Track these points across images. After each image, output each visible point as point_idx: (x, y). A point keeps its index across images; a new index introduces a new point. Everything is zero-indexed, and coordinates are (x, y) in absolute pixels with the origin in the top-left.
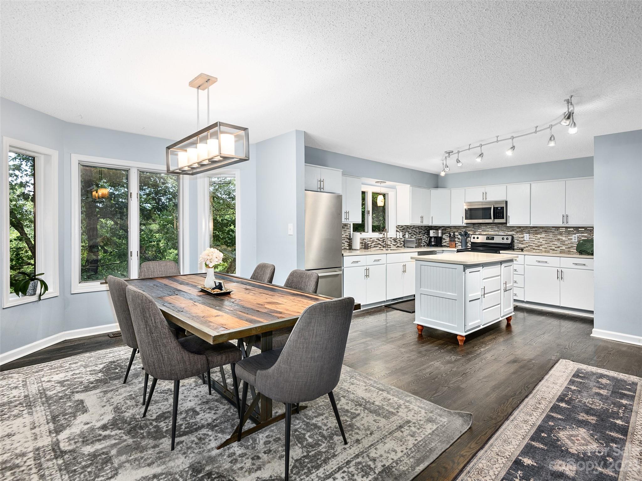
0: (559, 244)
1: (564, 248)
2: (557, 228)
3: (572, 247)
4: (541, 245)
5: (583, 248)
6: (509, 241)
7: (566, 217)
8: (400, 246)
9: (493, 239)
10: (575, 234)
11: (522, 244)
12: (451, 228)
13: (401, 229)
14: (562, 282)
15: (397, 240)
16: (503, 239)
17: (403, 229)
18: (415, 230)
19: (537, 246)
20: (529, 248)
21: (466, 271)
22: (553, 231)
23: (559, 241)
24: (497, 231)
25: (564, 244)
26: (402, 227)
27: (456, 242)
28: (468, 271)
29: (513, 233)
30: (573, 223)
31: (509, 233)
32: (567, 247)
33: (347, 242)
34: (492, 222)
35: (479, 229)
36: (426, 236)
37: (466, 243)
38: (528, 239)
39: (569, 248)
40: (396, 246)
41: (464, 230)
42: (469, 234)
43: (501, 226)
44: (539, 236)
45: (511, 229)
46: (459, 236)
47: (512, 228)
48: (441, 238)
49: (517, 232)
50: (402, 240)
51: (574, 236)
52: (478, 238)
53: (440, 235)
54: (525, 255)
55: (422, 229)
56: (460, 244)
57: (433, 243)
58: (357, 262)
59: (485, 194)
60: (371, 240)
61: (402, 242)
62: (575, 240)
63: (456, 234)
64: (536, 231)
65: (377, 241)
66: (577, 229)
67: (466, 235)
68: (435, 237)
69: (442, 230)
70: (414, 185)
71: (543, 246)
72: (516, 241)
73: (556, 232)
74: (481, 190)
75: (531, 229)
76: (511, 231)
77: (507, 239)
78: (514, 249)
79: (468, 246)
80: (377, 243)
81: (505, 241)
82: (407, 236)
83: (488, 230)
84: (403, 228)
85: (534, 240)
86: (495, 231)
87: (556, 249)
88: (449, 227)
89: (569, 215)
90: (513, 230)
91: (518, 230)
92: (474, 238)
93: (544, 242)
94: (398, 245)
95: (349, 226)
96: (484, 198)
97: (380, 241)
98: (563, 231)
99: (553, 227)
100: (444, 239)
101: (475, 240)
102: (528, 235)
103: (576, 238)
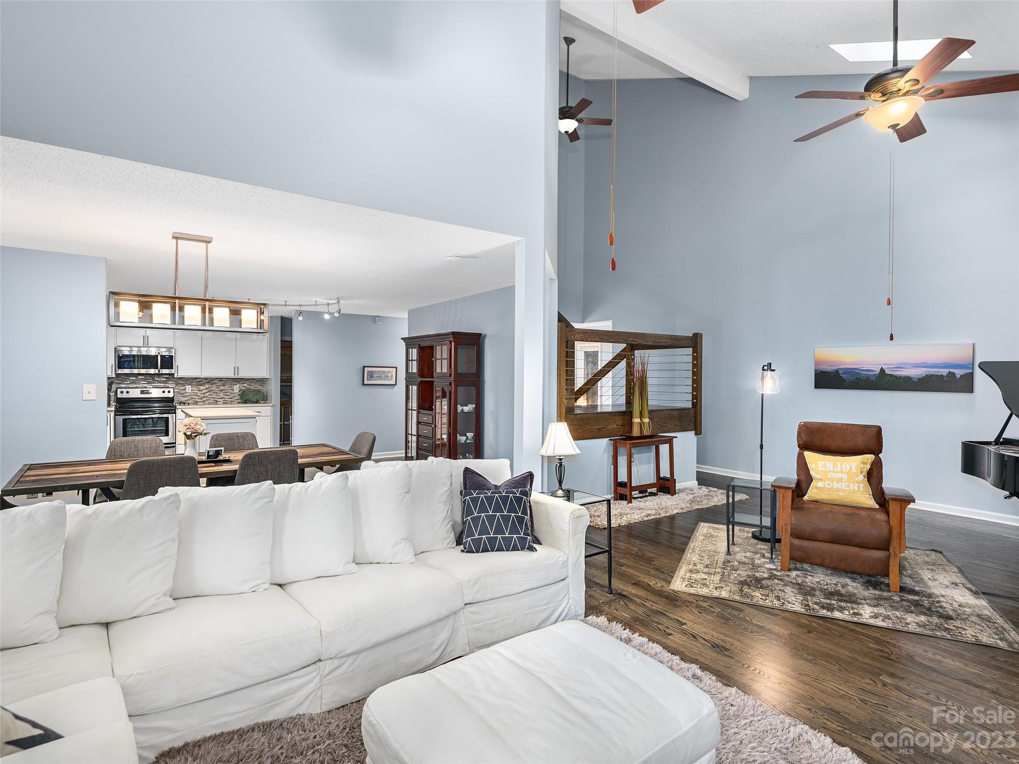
0: (222, 395)
1: (226, 399)
2: (223, 379)
3: (234, 397)
4: (204, 397)
5: (247, 398)
6: (171, 395)
7: (236, 370)
10: (239, 385)
11: (184, 397)
16: (163, 392)
19: (199, 398)
20: (191, 401)
22: (217, 382)
23: (222, 392)
25: (226, 395)
30: (243, 374)
34: (157, 372)
38: (190, 391)
39: (231, 398)
44: (202, 388)
49: (178, 384)
51: (236, 386)
52: (128, 392)
59: (147, 338)
62: (236, 390)
64: (199, 382)
73: (222, 383)
75: (194, 381)
77: (170, 391)
85: (197, 392)
87: (218, 400)
89: (241, 367)
92: (122, 392)
93: (207, 394)
96: (146, 342)
98: (229, 382)
101: (125, 395)
102: (190, 386)
103: (238, 389)
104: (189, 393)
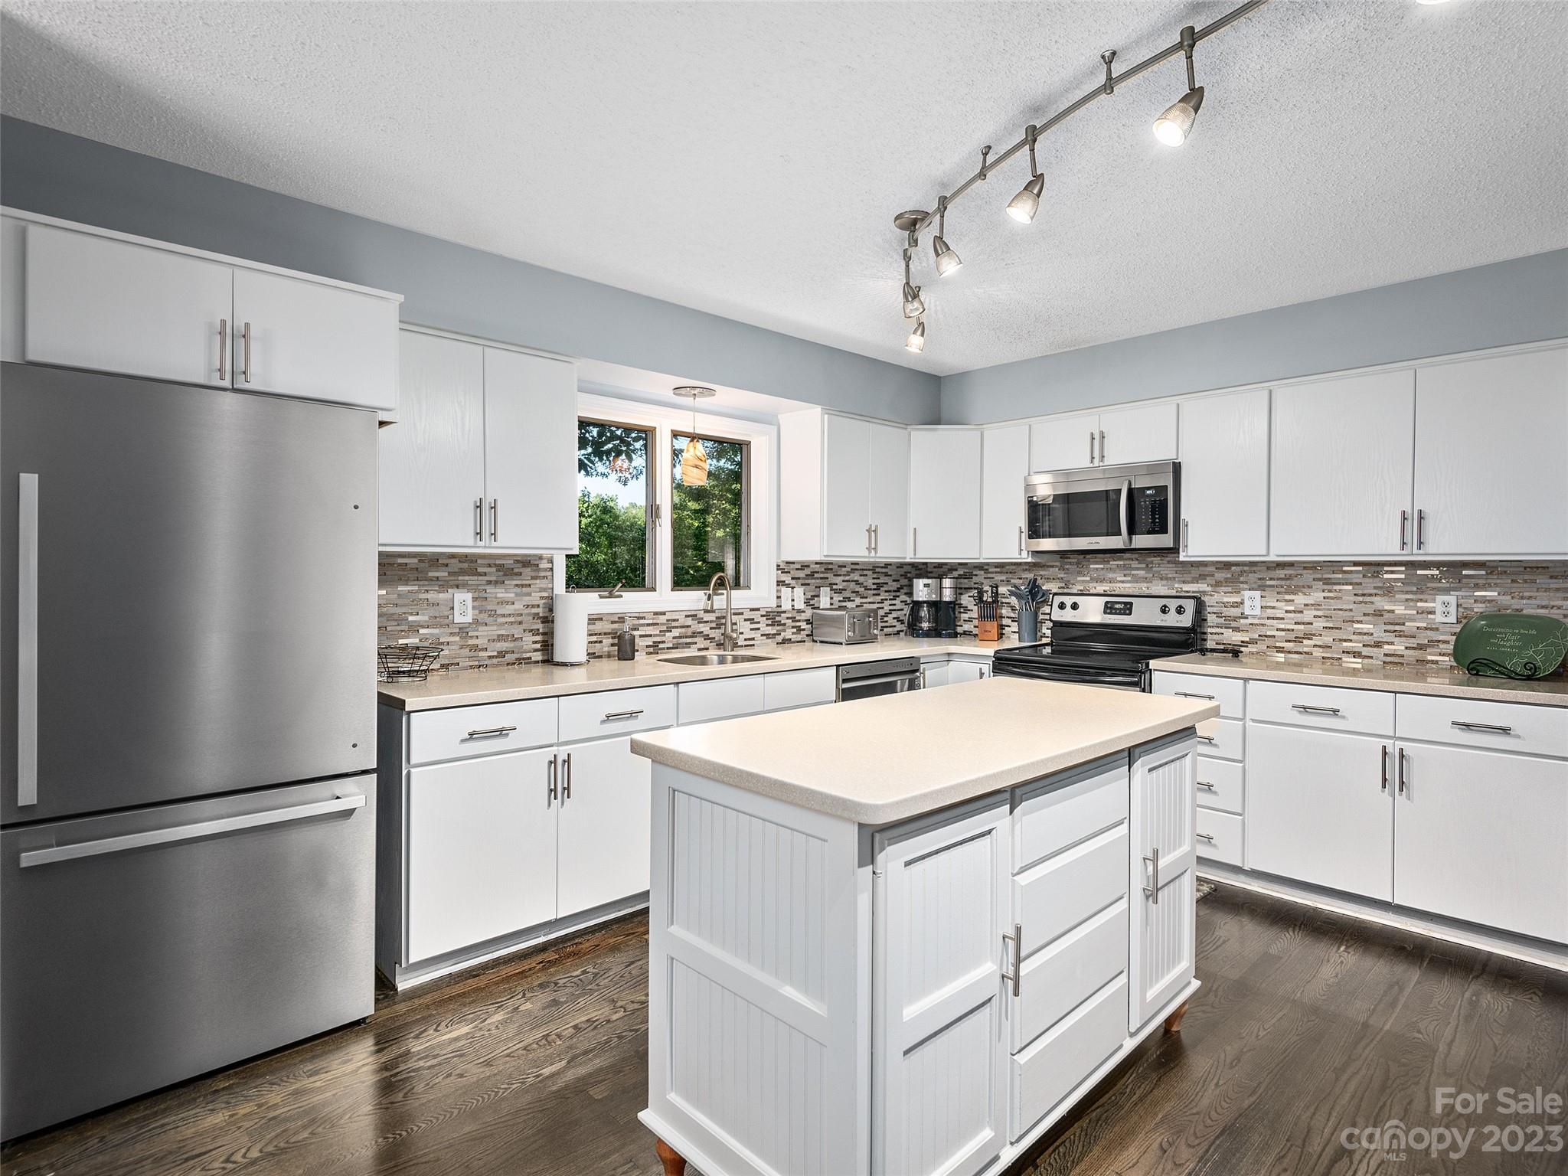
0: (1379, 634)
1: (1399, 647)
2: (1374, 567)
3: (1433, 643)
4: (1309, 636)
6: (1186, 621)
7: (1414, 522)
8: (794, 638)
9: (1128, 609)
10: (1446, 591)
11: (1237, 629)
12: (986, 571)
13: (802, 574)
14: (1401, 799)
15: (783, 619)
16: (1164, 610)
17: (811, 575)
18: (861, 579)
19: (1292, 636)
20: (1262, 646)
21: (880, 858)
22: (1357, 578)
23: (1381, 620)
24: (1146, 580)
25: (1400, 634)
26: (804, 566)
27: (1005, 622)
28: (893, 856)
29: (1202, 587)
30: (1443, 544)
31: (1186, 587)
32: (1413, 643)
33: (535, 632)
34: (1121, 546)
35: (1079, 573)
36: (903, 597)
37: (1036, 624)
38: (1258, 611)
39: (1421, 647)
40: (779, 639)
41: (1031, 576)
42: (1045, 593)
43: (1157, 560)
44: (1300, 599)
45: (1195, 573)
46: (1014, 600)
47: (1199, 569)
48: (954, 605)
49: (1218, 584)
50: (803, 616)
51: (1440, 598)
52: (1075, 606)
53: (948, 595)
54: (1246, 680)
55: (886, 574)
56: (1015, 627)
57: (925, 625)
58: (502, 732)
59: (1098, 440)
60: (662, 619)
61: (803, 625)
62: (1446, 614)
63: (1002, 590)
64: (1288, 578)
65: (689, 622)
66: (1454, 571)
67: (1035, 595)
68: (930, 604)
69: (960, 577)
70: (838, 405)
71: (1316, 641)
72: (1211, 619)
73: (1369, 585)
74: (1087, 423)
75: (1272, 574)
76: (1195, 581)
77: (1180, 610)
78: (1204, 651)
79: (1044, 636)
80: (689, 632)
81: (1172, 620)
82: (824, 601)
83: (1111, 575)
84: (807, 571)
85: (1280, 614)
86: (1136, 580)
87: (1366, 651)
88: (981, 567)
89: (1426, 510)
90: (1202, 577)
91: (1220, 576)
92: (1062, 606)
93: (1319, 624)
94: (788, 634)
95: (544, 565)
96: (1096, 454)
97: (701, 621)
98: (1396, 580)
99: (1356, 564)
100: (966, 610)
101: (1068, 616)
102: (1257, 594)
103: (1453, 609)
104: (1254, 616)
